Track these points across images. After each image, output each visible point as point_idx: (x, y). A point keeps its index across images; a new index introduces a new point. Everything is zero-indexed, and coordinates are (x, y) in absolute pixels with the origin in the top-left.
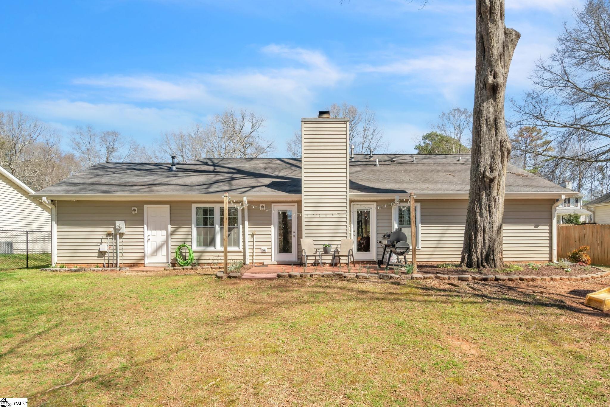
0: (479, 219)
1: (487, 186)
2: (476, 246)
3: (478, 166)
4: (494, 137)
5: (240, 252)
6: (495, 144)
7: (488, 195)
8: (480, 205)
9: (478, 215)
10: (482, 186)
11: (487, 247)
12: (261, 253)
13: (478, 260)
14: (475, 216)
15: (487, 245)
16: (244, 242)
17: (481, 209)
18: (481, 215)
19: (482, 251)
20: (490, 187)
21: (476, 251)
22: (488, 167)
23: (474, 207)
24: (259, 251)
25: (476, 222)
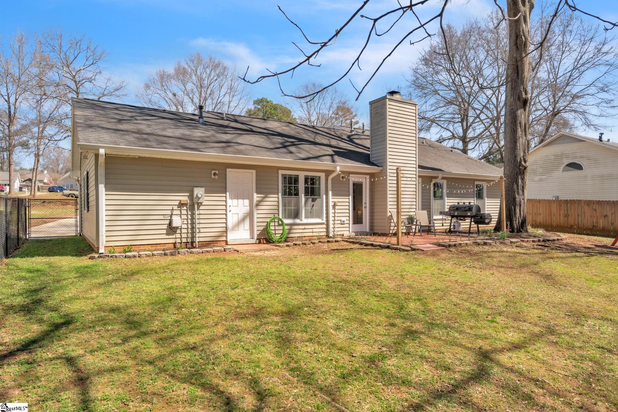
0: (517, 196)
1: (522, 172)
2: (515, 216)
3: (516, 157)
4: (524, 138)
5: (323, 224)
6: (525, 142)
7: (523, 179)
8: (518, 186)
9: (516, 193)
10: (519, 172)
11: (522, 217)
12: (341, 224)
13: (517, 226)
14: (514, 194)
15: (522, 215)
16: (327, 214)
17: (518, 189)
18: (518, 194)
19: (519, 220)
20: (524, 173)
21: (516, 220)
22: (522, 159)
23: (513, 187)
24: (339, 222)
25: (514, 199)
